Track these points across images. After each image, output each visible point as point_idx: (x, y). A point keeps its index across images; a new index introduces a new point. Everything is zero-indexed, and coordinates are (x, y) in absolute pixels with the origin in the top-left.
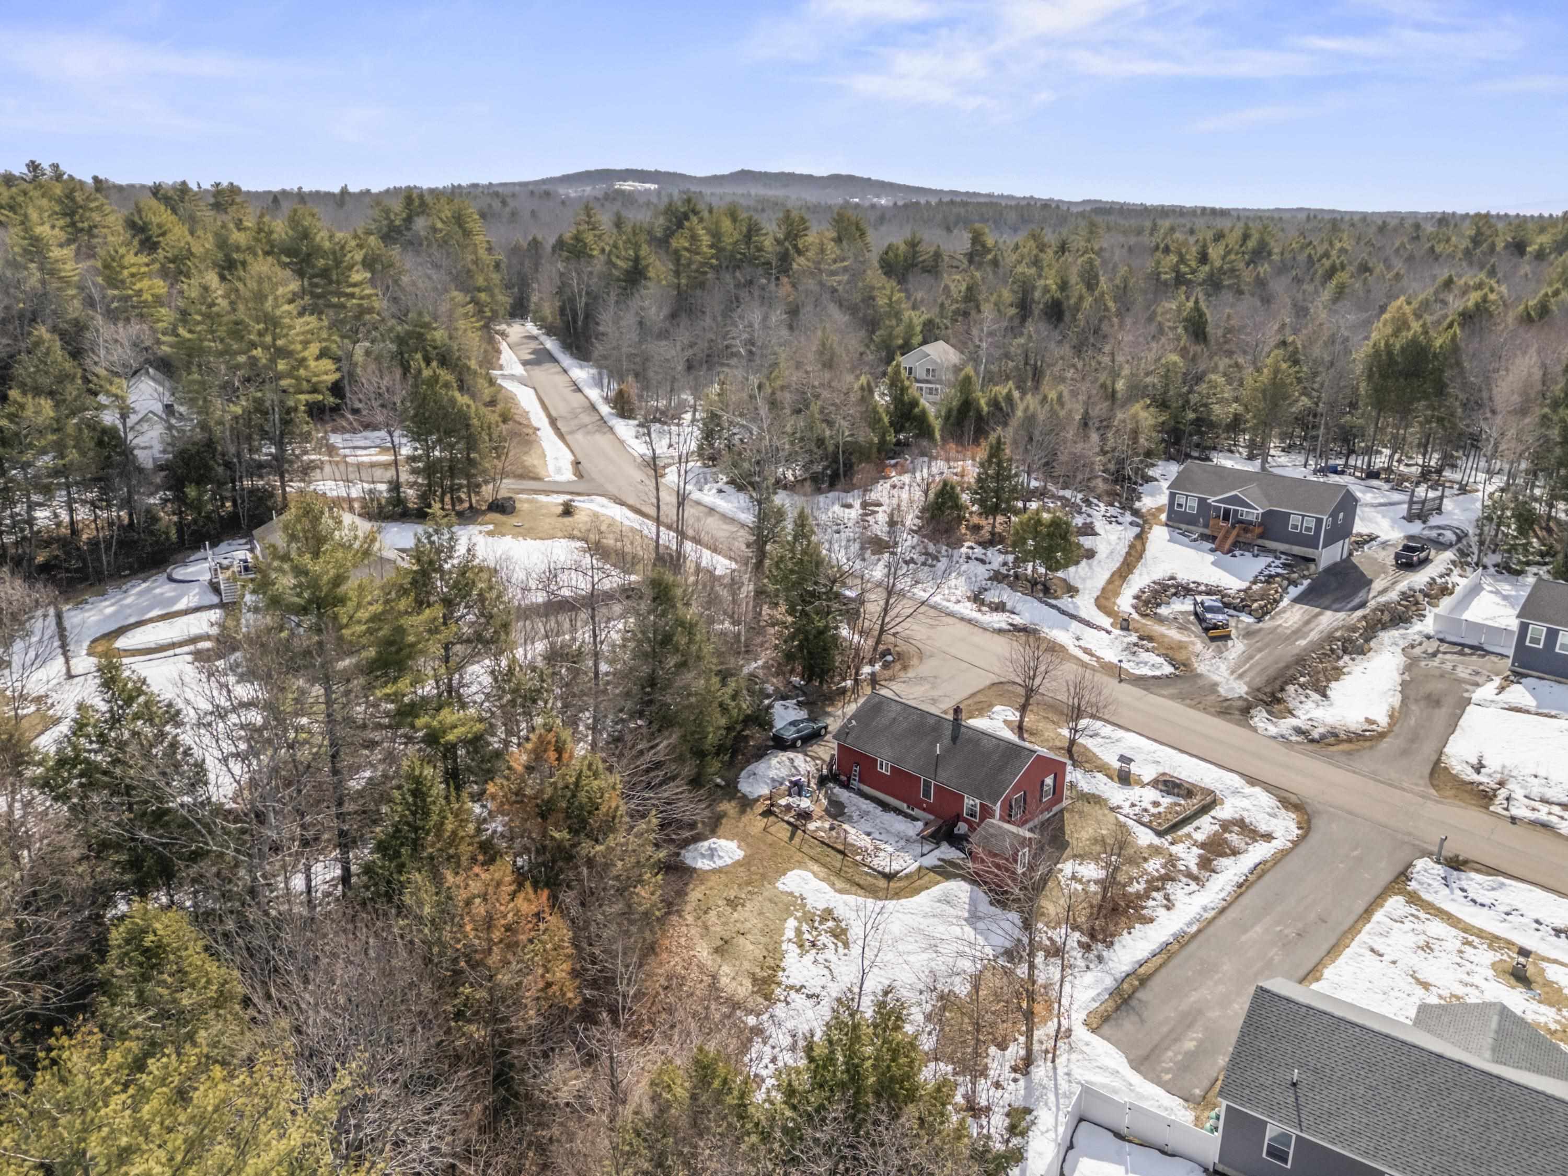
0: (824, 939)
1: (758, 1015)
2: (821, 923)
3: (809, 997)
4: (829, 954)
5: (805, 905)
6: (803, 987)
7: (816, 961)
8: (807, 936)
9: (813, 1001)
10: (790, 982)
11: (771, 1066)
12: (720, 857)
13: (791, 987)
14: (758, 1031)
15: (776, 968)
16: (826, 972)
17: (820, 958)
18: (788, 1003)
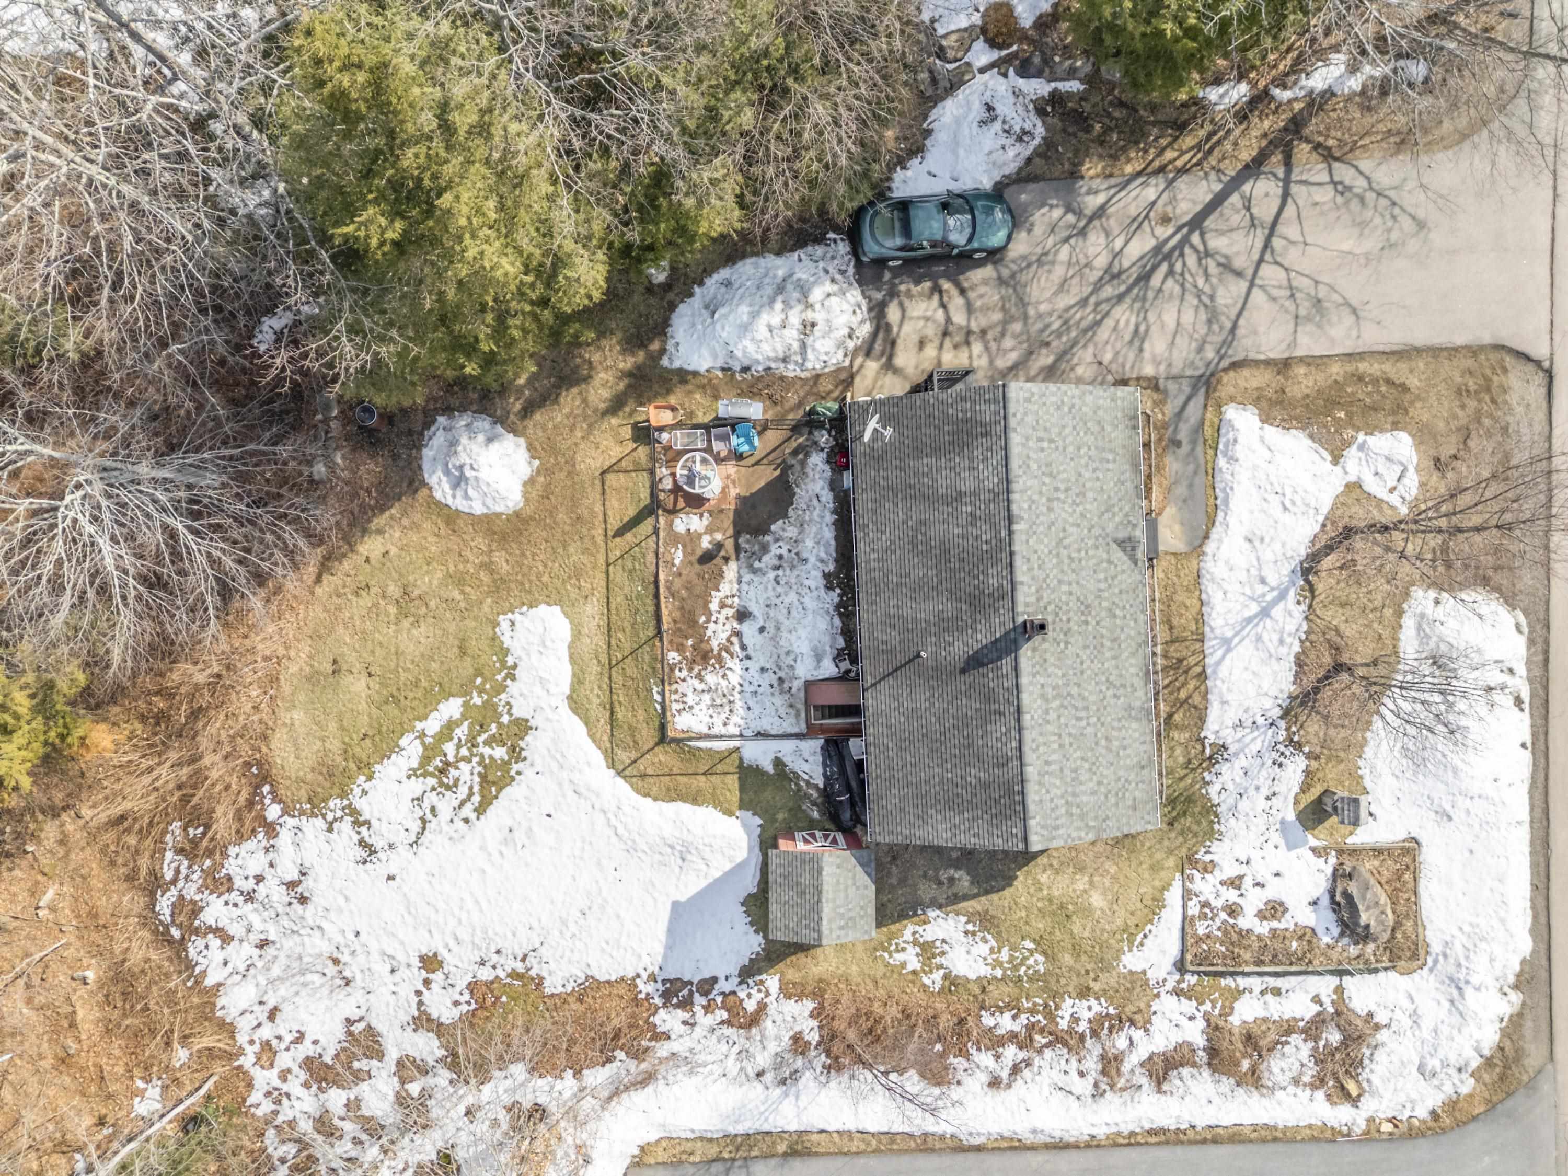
0: (466, 773)
1: (285, 812)
2: (487, 743)
3: (362, 843)
4: (446, 804)
5: (502, 688)
6: (367, 823)
7: (419, 800)
8: (449, 748)
9: (363, 854)
10: (360, 803)
11: (252, 881)
12: (467, 497)
13: (353, 812)
14: (271, 829)
15: (366, 768)
16: (415, 826)
17: (432, 798)
18: (330, 830)
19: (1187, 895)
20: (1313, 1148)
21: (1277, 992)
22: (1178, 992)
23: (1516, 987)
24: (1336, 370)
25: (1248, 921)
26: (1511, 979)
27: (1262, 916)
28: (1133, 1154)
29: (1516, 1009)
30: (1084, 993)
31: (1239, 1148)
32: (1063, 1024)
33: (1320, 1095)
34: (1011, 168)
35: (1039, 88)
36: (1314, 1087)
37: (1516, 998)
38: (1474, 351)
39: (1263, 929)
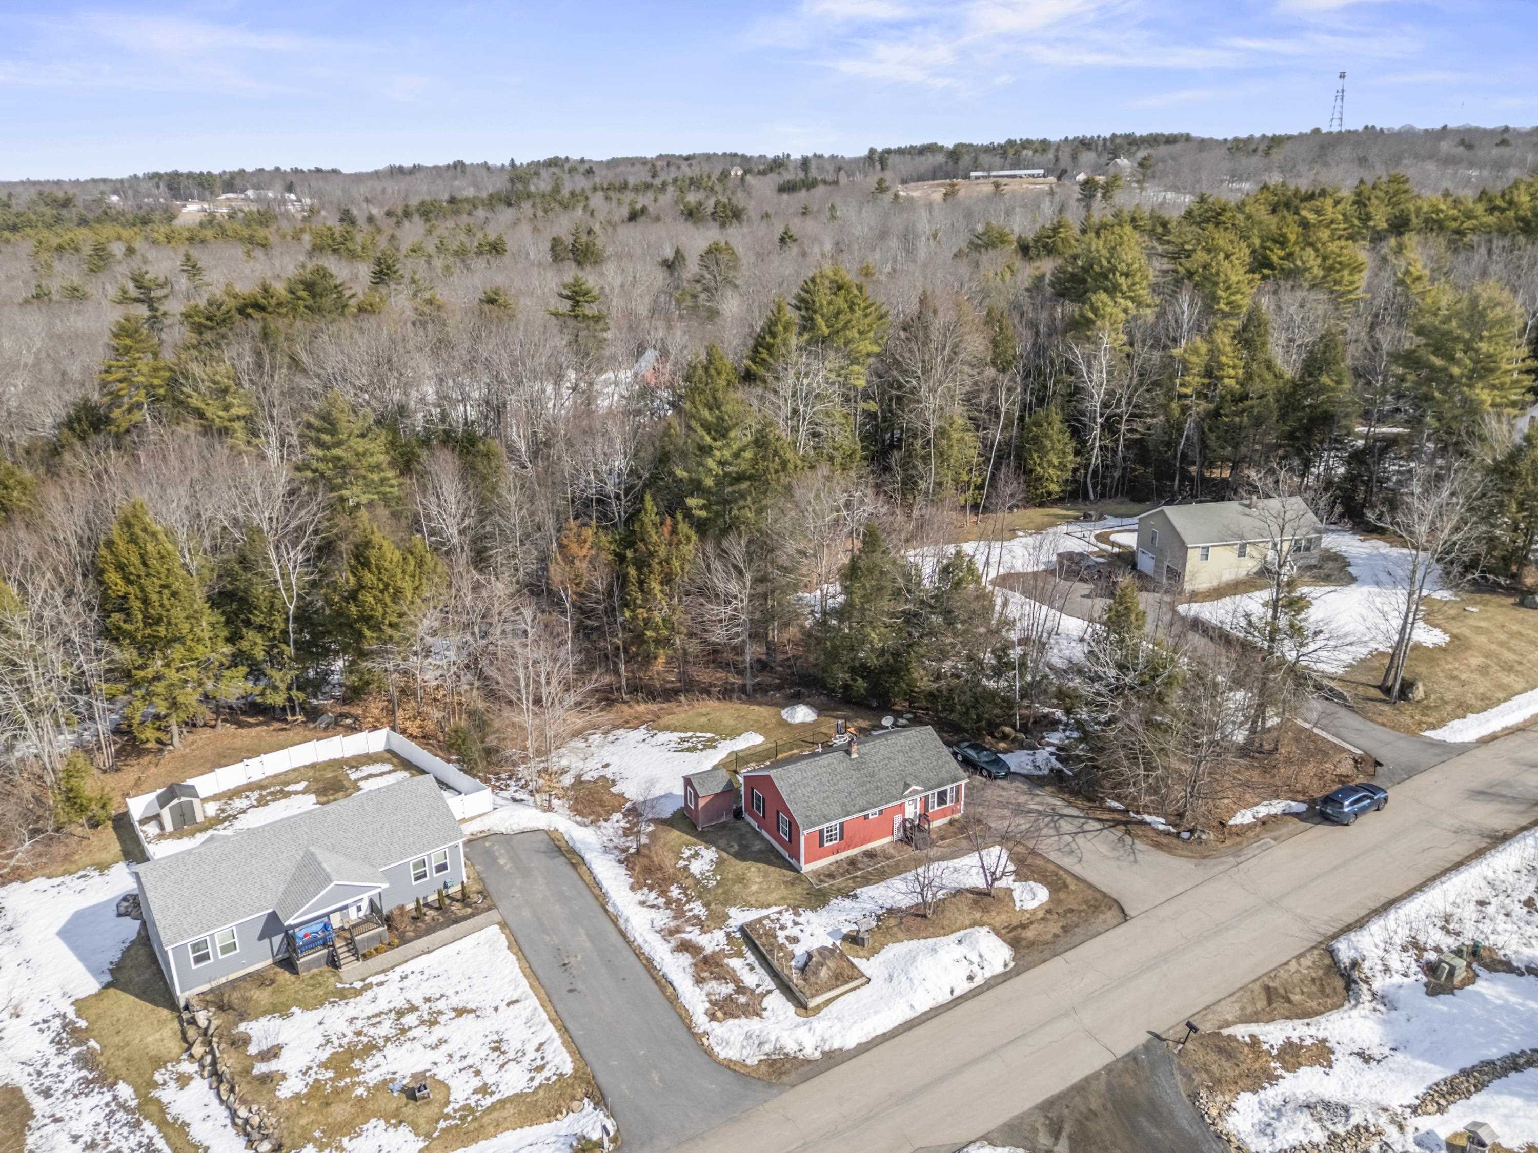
19: (780, 913)
20: (676, 1018)
21: (752, 969)
22: (728, 935)
23: (823, 1053)
24: (1052, 867)
25: (781, 935)
26: (827, 1048)
27: (787, 938)
28: (633, 958)
29: (812, 1057)
30: (706, 905)
31: (659, 992)
32: (687, 907)
33: (707, 1005)
34: (1024, 772)
35: (1058, 765)
36: (710, 1001)
37: (817, 1055)
38: (1105, 895)
39: (781, 940)
